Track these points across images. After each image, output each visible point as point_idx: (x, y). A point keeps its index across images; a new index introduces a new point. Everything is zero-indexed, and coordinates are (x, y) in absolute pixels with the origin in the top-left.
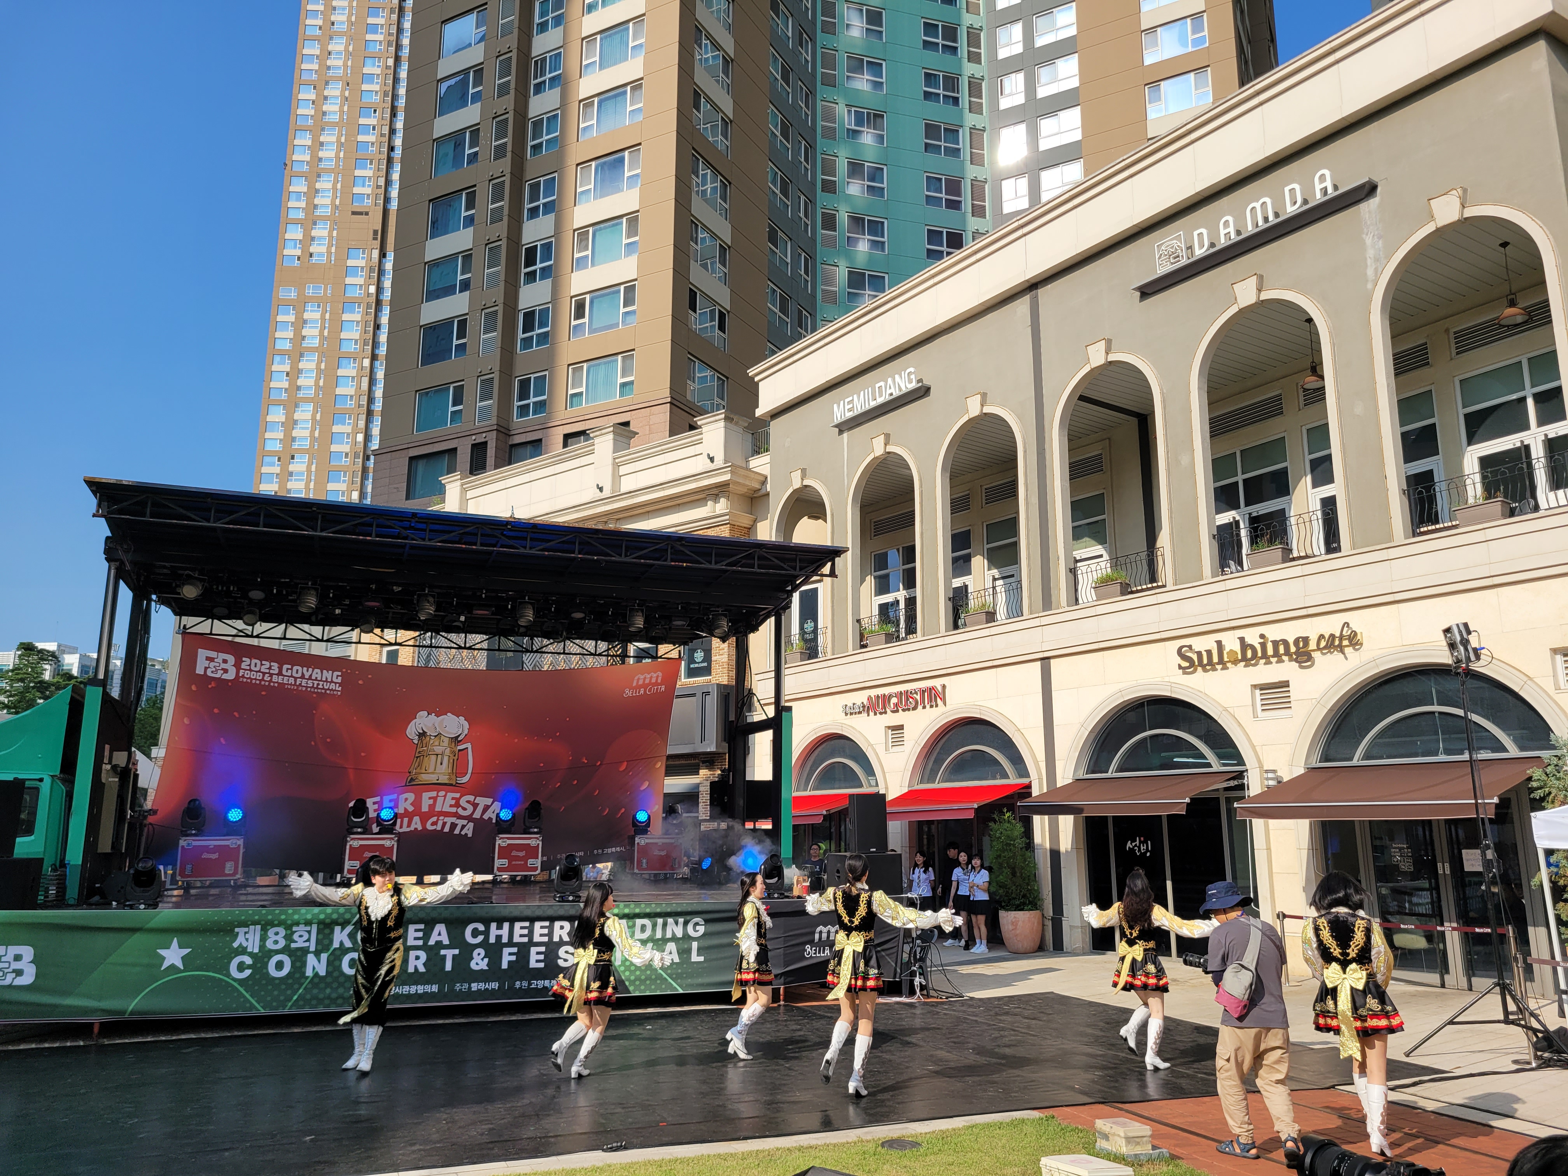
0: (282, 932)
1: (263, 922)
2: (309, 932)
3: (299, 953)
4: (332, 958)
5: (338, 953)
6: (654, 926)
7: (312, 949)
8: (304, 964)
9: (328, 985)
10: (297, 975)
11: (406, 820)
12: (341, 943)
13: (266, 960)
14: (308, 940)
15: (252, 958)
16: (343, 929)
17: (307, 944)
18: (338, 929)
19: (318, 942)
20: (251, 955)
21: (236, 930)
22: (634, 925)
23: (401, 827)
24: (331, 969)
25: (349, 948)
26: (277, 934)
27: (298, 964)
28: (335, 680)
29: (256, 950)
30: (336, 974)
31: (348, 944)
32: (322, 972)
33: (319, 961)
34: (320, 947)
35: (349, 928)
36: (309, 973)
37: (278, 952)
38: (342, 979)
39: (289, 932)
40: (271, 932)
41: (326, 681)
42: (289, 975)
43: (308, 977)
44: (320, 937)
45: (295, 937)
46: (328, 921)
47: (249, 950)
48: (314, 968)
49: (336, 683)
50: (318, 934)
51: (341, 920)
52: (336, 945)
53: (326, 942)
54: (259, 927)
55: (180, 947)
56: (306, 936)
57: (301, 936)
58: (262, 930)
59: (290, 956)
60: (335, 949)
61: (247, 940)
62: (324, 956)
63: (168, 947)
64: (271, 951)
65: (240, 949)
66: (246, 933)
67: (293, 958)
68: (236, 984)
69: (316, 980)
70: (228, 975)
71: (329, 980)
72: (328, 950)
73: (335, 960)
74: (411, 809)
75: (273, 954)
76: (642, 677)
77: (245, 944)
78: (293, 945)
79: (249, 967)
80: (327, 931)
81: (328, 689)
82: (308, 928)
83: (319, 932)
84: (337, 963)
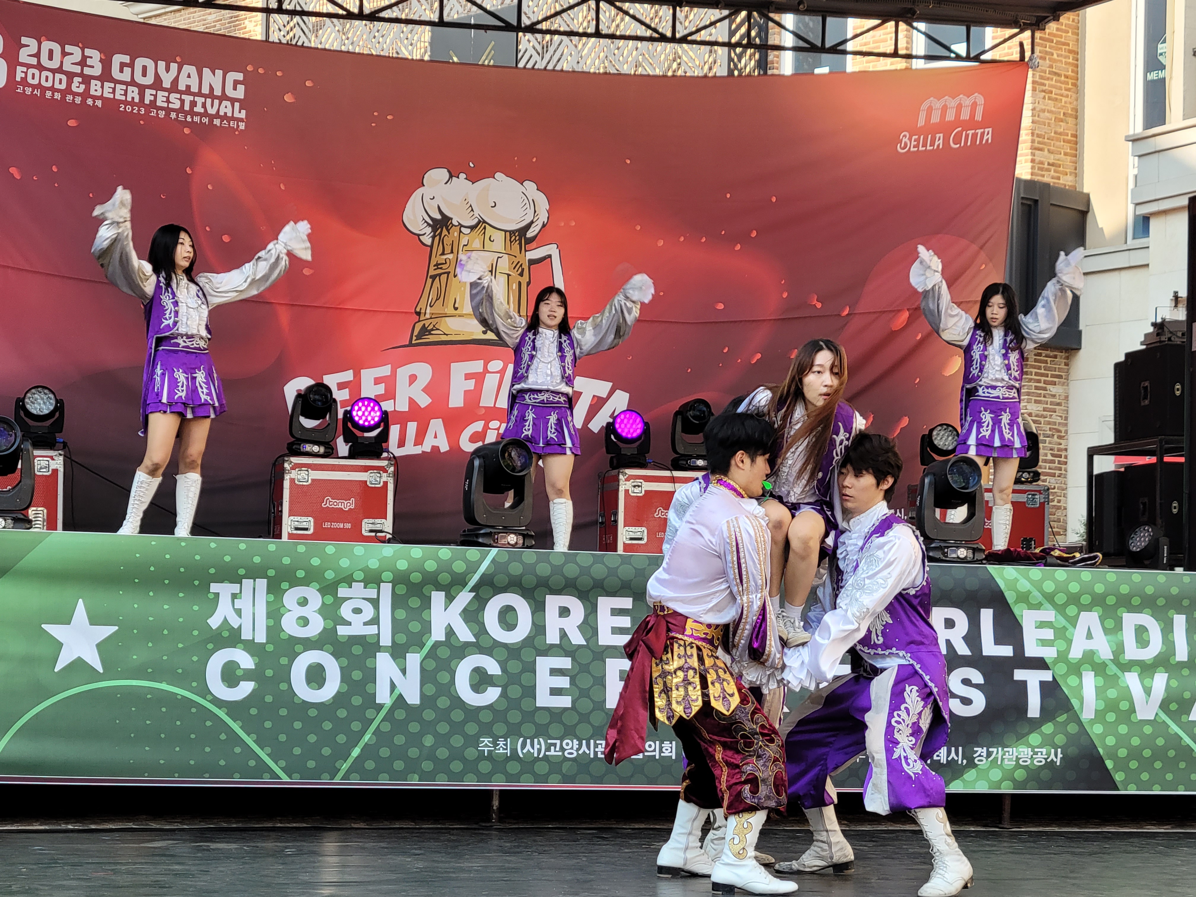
0: (316, 600)
1: (271, 573)
2: (375, 603)
3: (357, 650)
4: (431, 665)
5: (444, 653)
6: (1167, 629)
7: (386, 640)
8: (371, 676)
9: (428, 727)
10: (357, 701)
11: (412, 427)
12: (450, 632)
13: (284, 661)
14: (375, 621)
15: (252, 655)
16: (450, 599)
17: (372, 630)
18: (438, 598)
19: (397, 626)
20: (251, 647)
21: (214, 587)
22: (1119, 626)
23: (401, 444)
24: (430, 690)
25: (467, 644)
26: (304, 602)
27: (357, 675)
28: (230, 92)
29: (261, 637)
30: (443, 702)
31: (465, 634)
32: (413, 698)
33: (404, 671)
34: (402, 639)
35: (464, 598)
36: (384, 697)
37: (308, 644)
38: (457, 716)
39: (329, 599)
40: (291, 597)
41: (211, 95)
42: (339, 699)
43: (381, 706)
44: (401, 614)
45: (345, 611)
46: (416, 577)
47: (246, 635)
48: (393, 686)
49: (233, 101)
50: (395, 606)
51: (445, 578)
52: (438, 634)
53: (415, 627)
54: (262, 584)
55: (94, 621)
56: (369, 612)
57: (357, 611)
58: (269, 592)
59: (336, 655)
60: (437, 645)
61: (239, 612)
62: (414, 660)
63: (66, 619)
64: (294, 640)
65: (226, 634)
66: (234, 596)
67: (345, 662)
68: (221, 714)
69: (400, 714)
70: (205, 692)
71: (429, 715)
72: (422, 646)
73: (437, 670)
74: (424, 401)
75: (298, 648)
76: (938, 105)
77: (235, 622)
78: (342, 631)
79: (248, 675)
80: (415, 602)
81: (217, 115)
82: (372, 593)
83: (397, 602)
84: (443, 677)
